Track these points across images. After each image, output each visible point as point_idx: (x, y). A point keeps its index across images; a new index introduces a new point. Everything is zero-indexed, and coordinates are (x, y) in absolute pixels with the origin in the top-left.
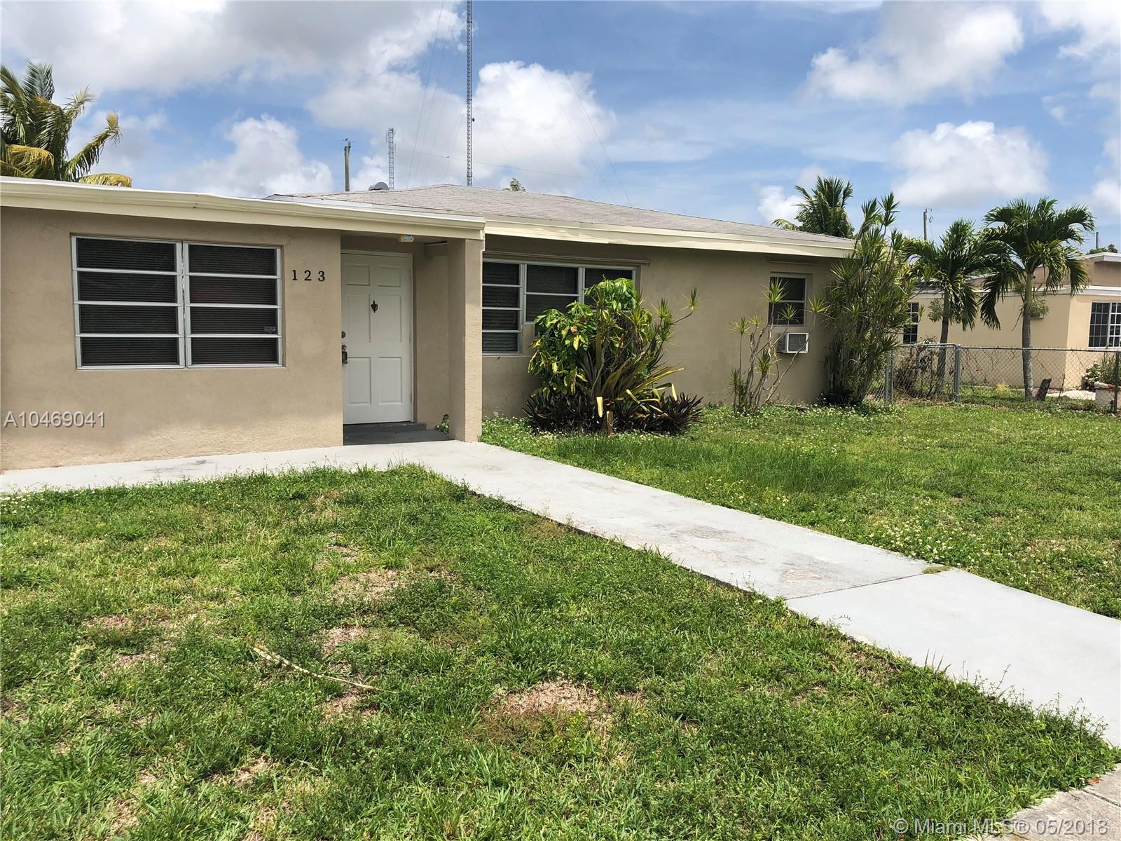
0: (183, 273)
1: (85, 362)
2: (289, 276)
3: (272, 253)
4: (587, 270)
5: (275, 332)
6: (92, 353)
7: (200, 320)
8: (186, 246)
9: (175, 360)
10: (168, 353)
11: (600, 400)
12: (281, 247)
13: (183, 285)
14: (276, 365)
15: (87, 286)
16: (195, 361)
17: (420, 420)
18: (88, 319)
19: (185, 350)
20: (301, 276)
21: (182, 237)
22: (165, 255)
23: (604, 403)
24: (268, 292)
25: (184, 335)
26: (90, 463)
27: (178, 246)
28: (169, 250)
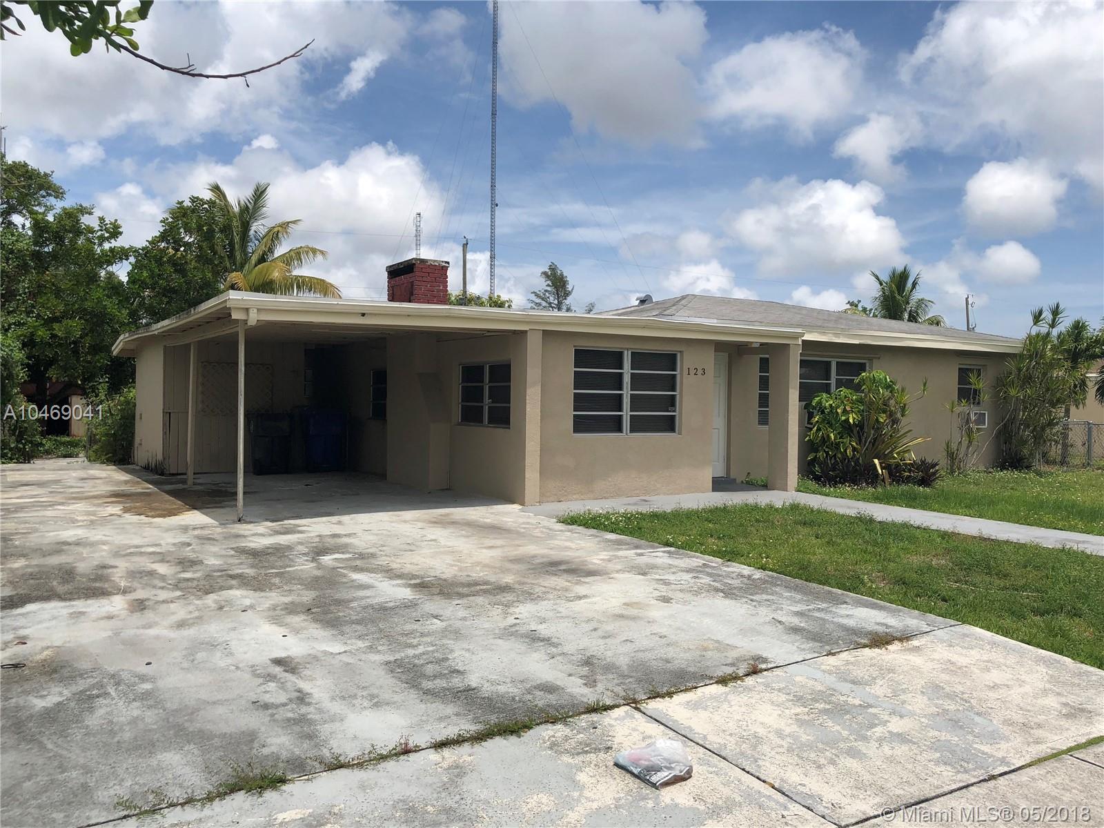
0: (627, 371)
1: (575, 431)
2: (686, 372)
3: (674, 356)
4: (837, 362)
5: (674, 411)
6: (581, 425)
7: (636, 402)
8: (630, 352)
9: (620, 430)
10: (616, 425)
11: (876, 461)
12: (680, 352)
13: (627, 379)
14: (674, 434)
15: (580, 381)
16: (631, 431)
17: (732, 476)
18: (579, 401)
19: (626, 423)
20: (693, 372)
21: (627, 347)
22: (616, 359)
23: (880, 463)
24: (671, 383)
25: (626, 413)
26: (576, 499)
27: (626, 352)
28: (619, 355)
